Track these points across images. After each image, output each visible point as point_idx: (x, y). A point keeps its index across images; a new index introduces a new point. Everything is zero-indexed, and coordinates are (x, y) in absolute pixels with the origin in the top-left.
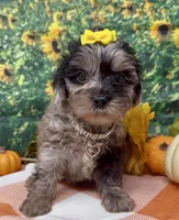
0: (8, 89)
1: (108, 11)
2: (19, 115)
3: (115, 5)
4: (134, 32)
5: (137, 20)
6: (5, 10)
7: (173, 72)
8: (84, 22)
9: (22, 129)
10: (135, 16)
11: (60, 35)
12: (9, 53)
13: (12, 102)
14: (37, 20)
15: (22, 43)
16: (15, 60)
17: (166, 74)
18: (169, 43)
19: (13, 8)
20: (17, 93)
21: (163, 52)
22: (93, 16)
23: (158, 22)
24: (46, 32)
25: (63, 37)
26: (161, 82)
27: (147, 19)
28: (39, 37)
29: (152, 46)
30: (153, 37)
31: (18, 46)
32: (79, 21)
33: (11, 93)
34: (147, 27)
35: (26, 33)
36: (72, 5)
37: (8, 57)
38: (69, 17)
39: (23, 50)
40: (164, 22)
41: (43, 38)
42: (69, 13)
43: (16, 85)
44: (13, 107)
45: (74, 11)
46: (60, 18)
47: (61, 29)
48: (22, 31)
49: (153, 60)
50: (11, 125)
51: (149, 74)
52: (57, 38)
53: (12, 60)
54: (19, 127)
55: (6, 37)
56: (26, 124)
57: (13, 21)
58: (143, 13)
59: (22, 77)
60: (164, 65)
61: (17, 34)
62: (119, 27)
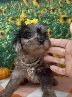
0: (3, 41)
1: (45, 11)
2: (7, 52)
3: (47, 9)
4: (54, 19)
5: (55, 15)
6: (1, 7)
7: (68, 35)
8: (35, 14)
9: (8, 57)
10: (55, 13)
11: (25, 19)
13: (4, 46)
14: (15, 12)
16: (6, 29)
17: (65, 35)
18: (66, 24)
19: (5, 6)
20: (6, 43)
21: (64, 27)
23: (63, 16)
24: (19, 18)
27: (59, 15)
28: (16, 20)
29: (60, 25)
30: (61, 22)
31: (7, 23)
32: (33, 14)
33: (4, 43)
34: (59, 18)
36: (30, 7)
37: (2, 28)
38: (29, 12)
39: (9, 25)
40: (65, 16)
41: (18, 20)
42: (29, 10)
43: (6, 39)
45: (31, 10)
46: (25, 12)
47: (25, 17)
48: (9, 17)
49: (61, 30)
50: (3, 56)
51: (59, 36)
52: (23, 20)
53: (4, 29)
54: (7, 57)
55: (2, 19)
56: (10, 55)
57: (5, 12)
58: (58, 12)
59: (9, 36)
60: (65, 32)
61: (7, 18)
62: (48, 18)
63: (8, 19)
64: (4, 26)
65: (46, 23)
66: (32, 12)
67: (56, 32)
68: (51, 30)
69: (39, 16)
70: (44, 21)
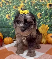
0: (9, 21)
2: (12, 28)
4: (43, 6)
5: (43, 3)
8: (30, 3)
9: (13, 31)
10: (43, 2)
11: (23, 7)
12: (10, 11)
13: (10, 24)
14: (17, 3)
15: (13, 9)
16: (11, 13)
20: (12, 22)
21: (50, 11)
22: (32, 2)
23: (49, 3)
24: (19, 6)
25: (24, 7)
26: (50, 19)
27: (46, 2)
28: (18, 7)
29: (47, 10)
31: (12, 10)
32: (28, 3)
33: (10, 22)
34: (46, 5)
35: (14, 6)
37: (9, 13)
38: (26, 2)
39: (13, 11)
40: (50, 3)
41: (19, 7)
43: (11, 20)
44: (11, 26)
46: (23, 2)
47: (23, 5)
48: (13, 6)
49: (48, 13)
50: (10, 30)
51: (47, 17)
52: (22, 7)
53: (10, 13)
54: (12, 31)
55: (9, 7)
57: (11, 3)
59: (13, 18)
62: (39, 5)
63: (13, 7)
64: (11, 12)
65: (37, 9)
66: (28, 2)
67: (44, 14)
68: (41, 13)
69: (32, 4)
70: (36, 8)
